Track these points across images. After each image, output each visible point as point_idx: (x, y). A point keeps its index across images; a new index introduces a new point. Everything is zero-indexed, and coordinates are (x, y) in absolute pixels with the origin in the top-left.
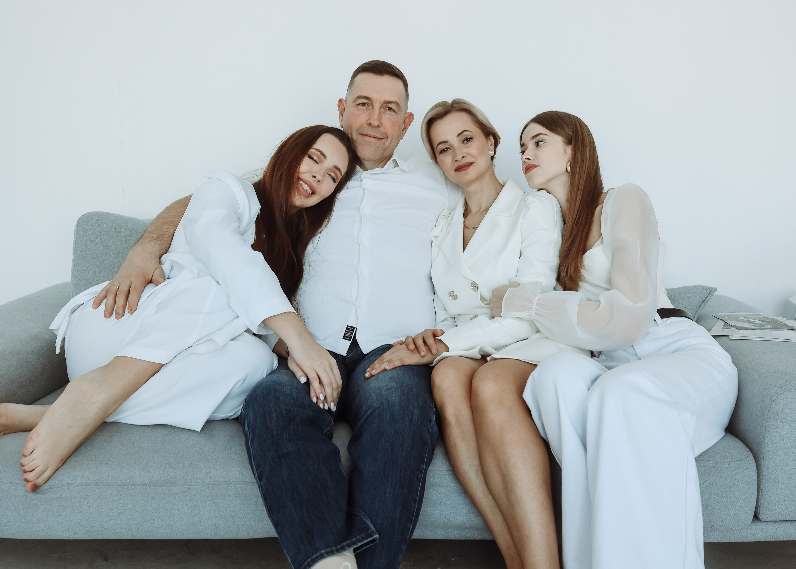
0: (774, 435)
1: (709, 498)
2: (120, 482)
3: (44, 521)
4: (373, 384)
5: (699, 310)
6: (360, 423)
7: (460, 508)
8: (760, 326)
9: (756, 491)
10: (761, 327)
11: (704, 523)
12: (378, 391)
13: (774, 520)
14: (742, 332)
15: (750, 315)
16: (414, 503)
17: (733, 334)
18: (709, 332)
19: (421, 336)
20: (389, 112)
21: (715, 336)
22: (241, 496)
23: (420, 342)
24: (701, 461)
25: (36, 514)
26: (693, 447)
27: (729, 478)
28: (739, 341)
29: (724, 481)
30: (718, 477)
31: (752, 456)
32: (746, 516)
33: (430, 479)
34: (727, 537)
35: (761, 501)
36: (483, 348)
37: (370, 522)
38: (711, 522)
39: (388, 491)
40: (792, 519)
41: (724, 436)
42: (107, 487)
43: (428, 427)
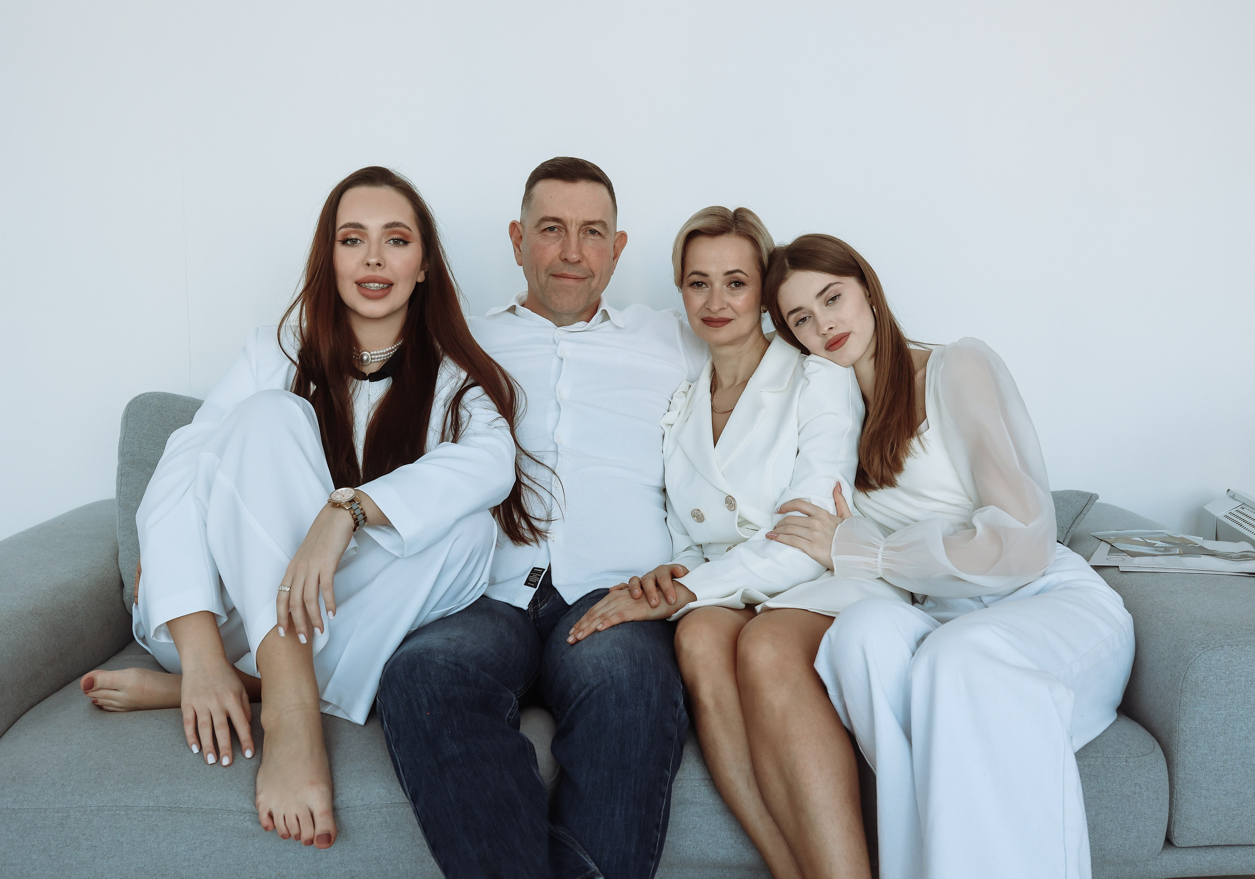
0: (1192, 716)
1: (1097, 815)
2: (205, 807)
3: (89, 865)
4: (586, 651)
5: (1073, 528)
6: (570, 710)
7: (723, 837)
8: (1164, 551)
9: (1167, 802)
10: (1166, 552)
11: (1091, 851)
12: (595, 661)
13: (1196, 845)
14: (1137, 560)
15: (1148, 534)
16: (656, 830)
17: (1126, 563)
18: (1088, 561)
19: (653, 576)
20: (592, 237)
21: (1097, 568)
22: (390, 825)
23: (650, 585)
24: (1084, 757)
25: (76, 855)
26: (1071, 738)
27: (1127, 783)
28: (1134, 574)
29: (1120, 788)
30: (1110, 782)
31: (1160, 749)
32: (1154, 839)
33: (677, 793)
34: (1125, 872)
35: (1176, 817)
36: (746, 592)
37: (590, 859)
38: (1101, 850)
39: (617, 812)
40: (1223, 843)
41: (1117, 720)
42: (186, 814)
43: (674, 713)
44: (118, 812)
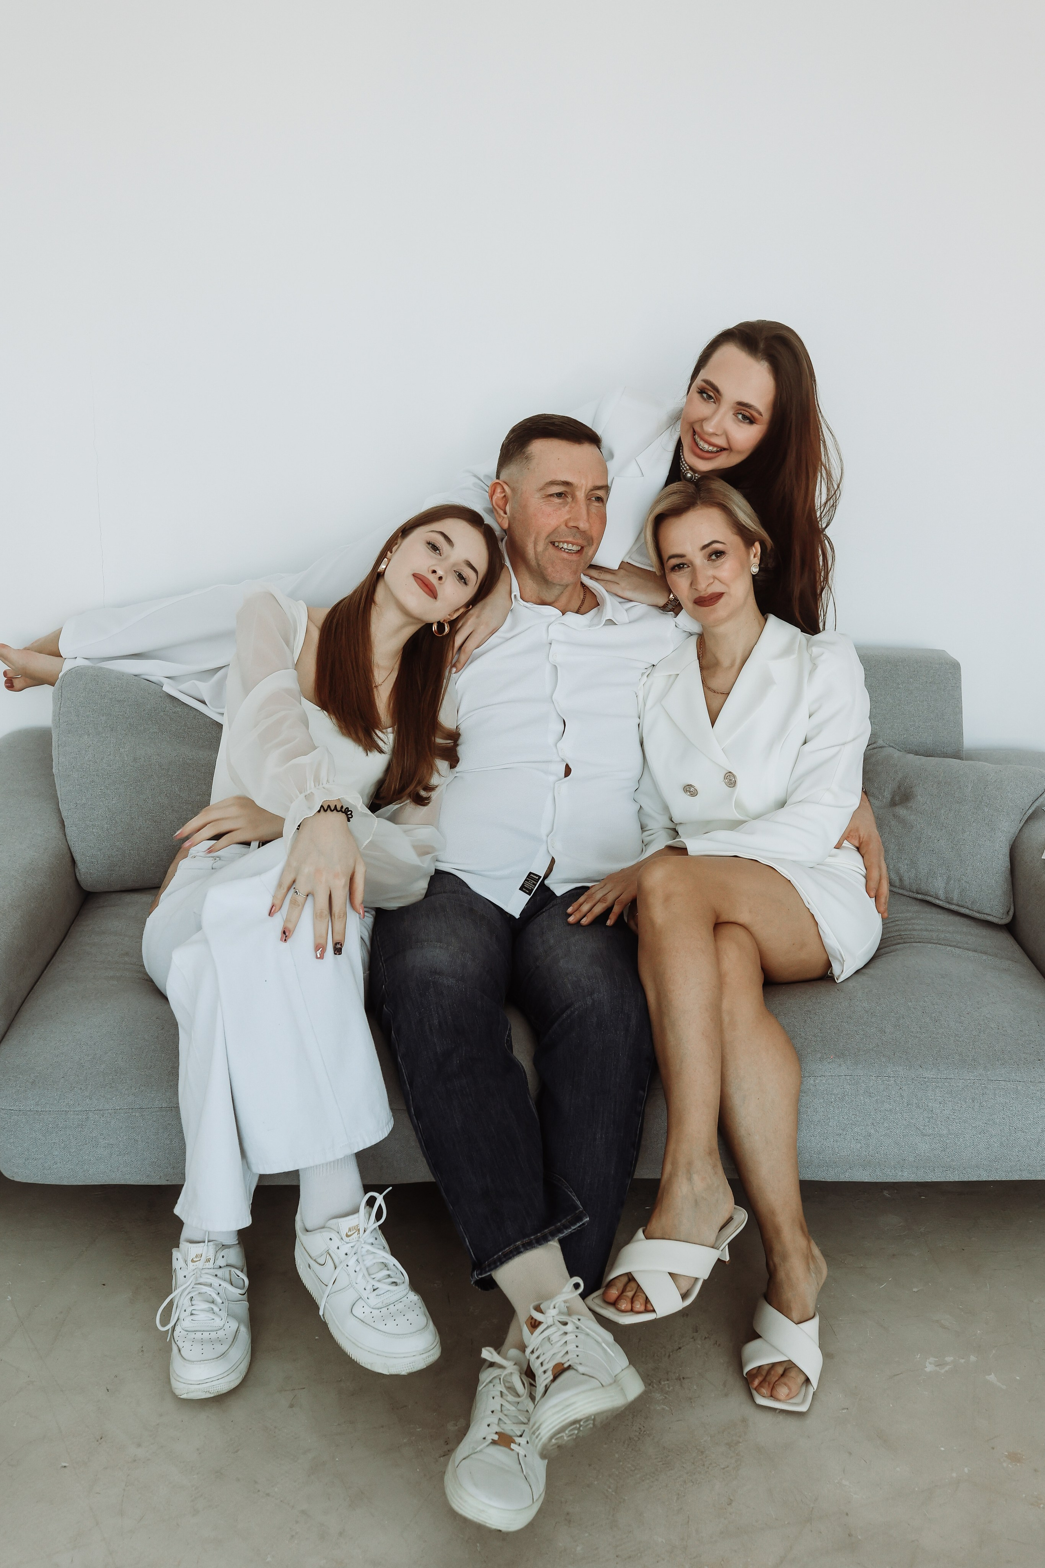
20: (595, 504)
37: (576, 1197)
44: (134, 1114)
